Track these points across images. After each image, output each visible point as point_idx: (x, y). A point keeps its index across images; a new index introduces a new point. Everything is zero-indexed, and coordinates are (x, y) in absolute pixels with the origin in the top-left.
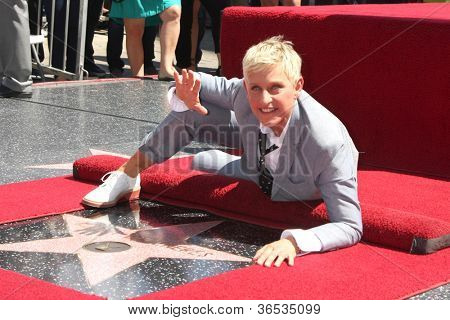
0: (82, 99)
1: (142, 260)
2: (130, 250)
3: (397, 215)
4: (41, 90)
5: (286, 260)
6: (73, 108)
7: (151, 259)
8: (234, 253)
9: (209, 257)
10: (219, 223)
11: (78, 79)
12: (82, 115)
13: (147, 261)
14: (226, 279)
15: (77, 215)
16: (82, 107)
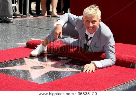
0: (28, 23)
1: (48, 71)
2: (45, 69)
3: (126, 56)
4: (16, 21)
5: (92, 71)
6: (25, 26)
7: (51, 71)
8: (76, 69)
9: (68, 70)
10: (72, 60)
11: (27, 17)
12: (28, 28)
13: (50, 72)
14: (74, 77)
15: (28, 58)
16: (28, 25)
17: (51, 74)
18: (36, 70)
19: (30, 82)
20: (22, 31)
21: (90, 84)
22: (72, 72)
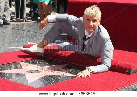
0: (25, 27)
1: (44, 76)
2: (41, 73)
3: (122, 63)
4: (13, 24)
6: (22, 30)
7: (47, 75)
8: (72, 74)
9: (65, 75)
10: (67, 65)
11: (24, 21)
12: (25, 32)
14: (70, 81)
15: (24, 62)
16: (25, 30)
17: (47, 78)
18: (32, 74)
19: (25, 86)
20: (18, 35)
21: (86, 88)
22: (69, 76)
